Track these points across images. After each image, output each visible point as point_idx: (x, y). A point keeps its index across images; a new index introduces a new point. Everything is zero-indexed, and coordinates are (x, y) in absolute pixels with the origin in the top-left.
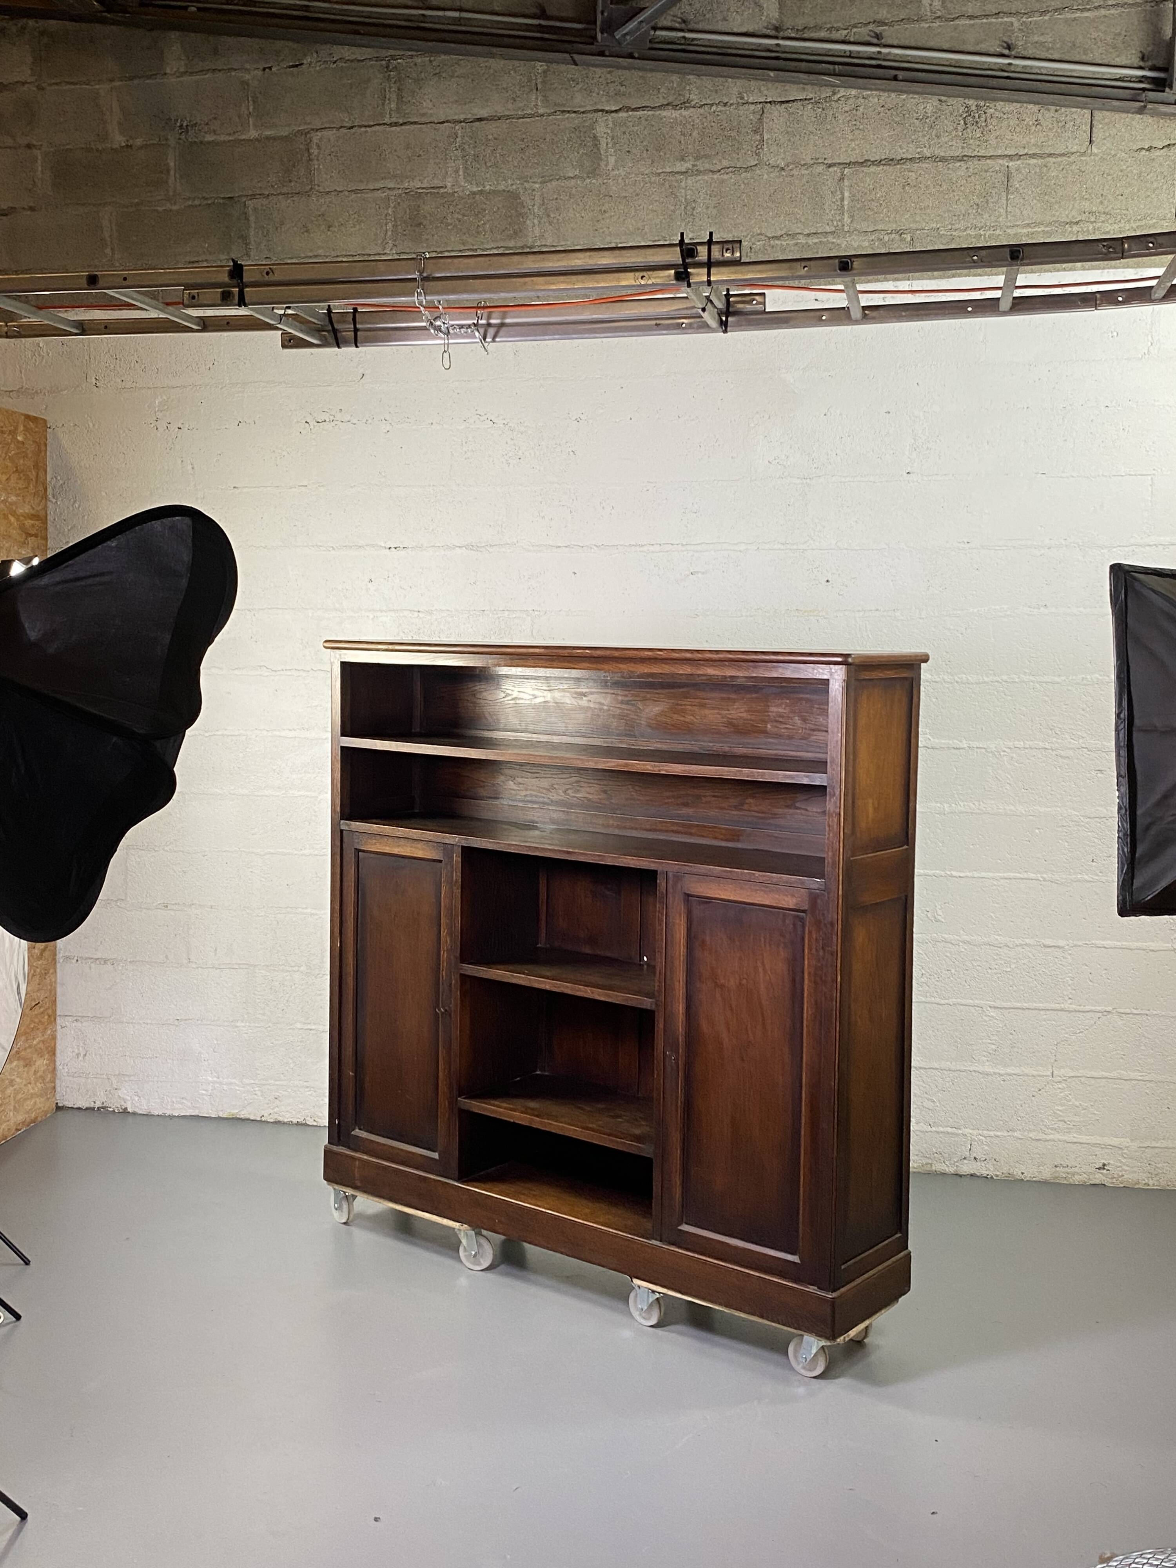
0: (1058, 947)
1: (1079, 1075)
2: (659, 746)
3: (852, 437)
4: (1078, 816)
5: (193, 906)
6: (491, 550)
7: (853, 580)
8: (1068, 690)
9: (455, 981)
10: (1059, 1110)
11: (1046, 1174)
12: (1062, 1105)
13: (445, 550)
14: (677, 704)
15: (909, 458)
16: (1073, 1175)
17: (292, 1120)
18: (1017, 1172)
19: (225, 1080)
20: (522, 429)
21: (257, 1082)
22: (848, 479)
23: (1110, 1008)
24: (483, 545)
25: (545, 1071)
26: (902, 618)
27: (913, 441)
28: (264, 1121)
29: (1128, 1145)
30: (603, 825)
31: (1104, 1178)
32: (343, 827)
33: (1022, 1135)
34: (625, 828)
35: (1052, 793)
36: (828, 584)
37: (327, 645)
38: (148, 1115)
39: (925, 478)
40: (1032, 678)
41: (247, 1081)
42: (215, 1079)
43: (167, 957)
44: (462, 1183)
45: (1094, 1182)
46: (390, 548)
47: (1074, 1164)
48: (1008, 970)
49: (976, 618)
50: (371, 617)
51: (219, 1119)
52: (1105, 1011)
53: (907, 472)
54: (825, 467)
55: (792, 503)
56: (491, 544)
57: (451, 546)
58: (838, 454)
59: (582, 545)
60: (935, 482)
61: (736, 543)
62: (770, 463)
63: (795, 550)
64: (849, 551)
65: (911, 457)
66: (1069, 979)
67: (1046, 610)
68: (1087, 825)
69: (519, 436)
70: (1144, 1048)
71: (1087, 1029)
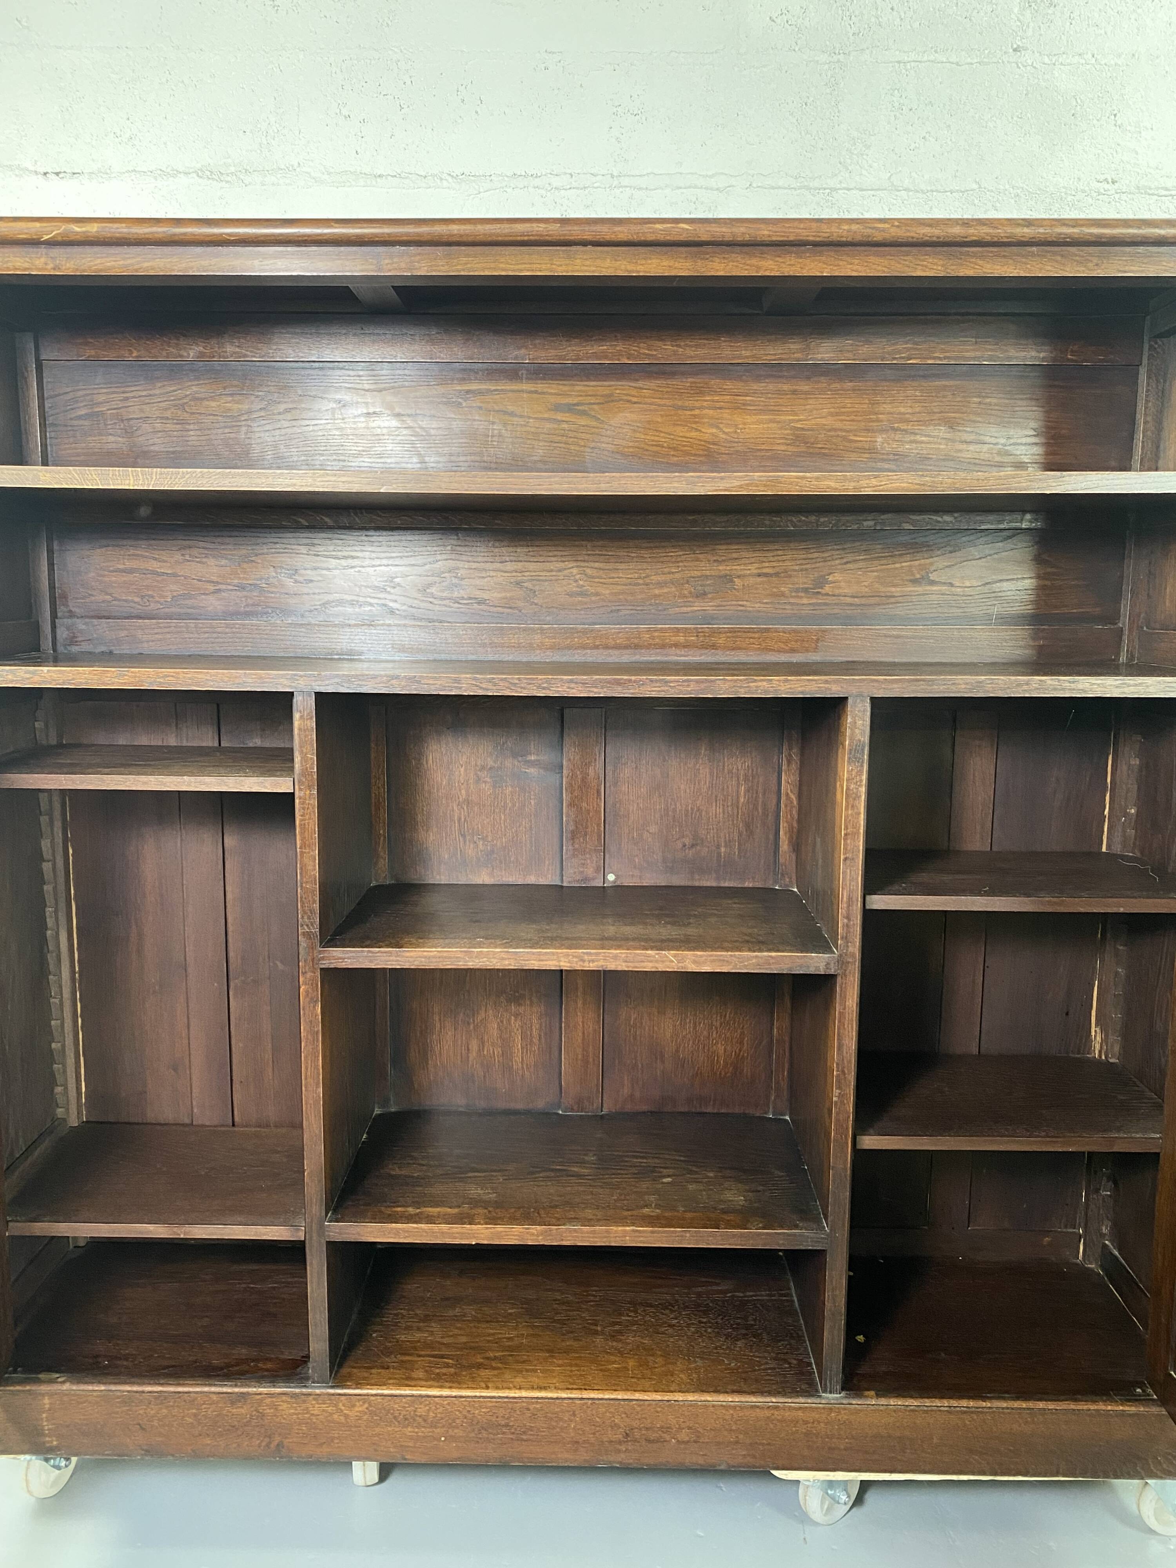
6: (247, 179)
13: (155, 178)
15: (1019, 20)
22: (911, 57)
24: (232, 169)
39: (1045, 61)
46: (45, 174)
53: (1015, 46)
54: (871, 33)
55: (812, 99)
56: (248, 168)
57: (168, 170)
58: (896, 8)
59: (423, 174)
60: (1062, 67)
61: (710, 173)
62: (773, 21)
63: (815, 189)
64: (911, 193)
65: (1021, 18)
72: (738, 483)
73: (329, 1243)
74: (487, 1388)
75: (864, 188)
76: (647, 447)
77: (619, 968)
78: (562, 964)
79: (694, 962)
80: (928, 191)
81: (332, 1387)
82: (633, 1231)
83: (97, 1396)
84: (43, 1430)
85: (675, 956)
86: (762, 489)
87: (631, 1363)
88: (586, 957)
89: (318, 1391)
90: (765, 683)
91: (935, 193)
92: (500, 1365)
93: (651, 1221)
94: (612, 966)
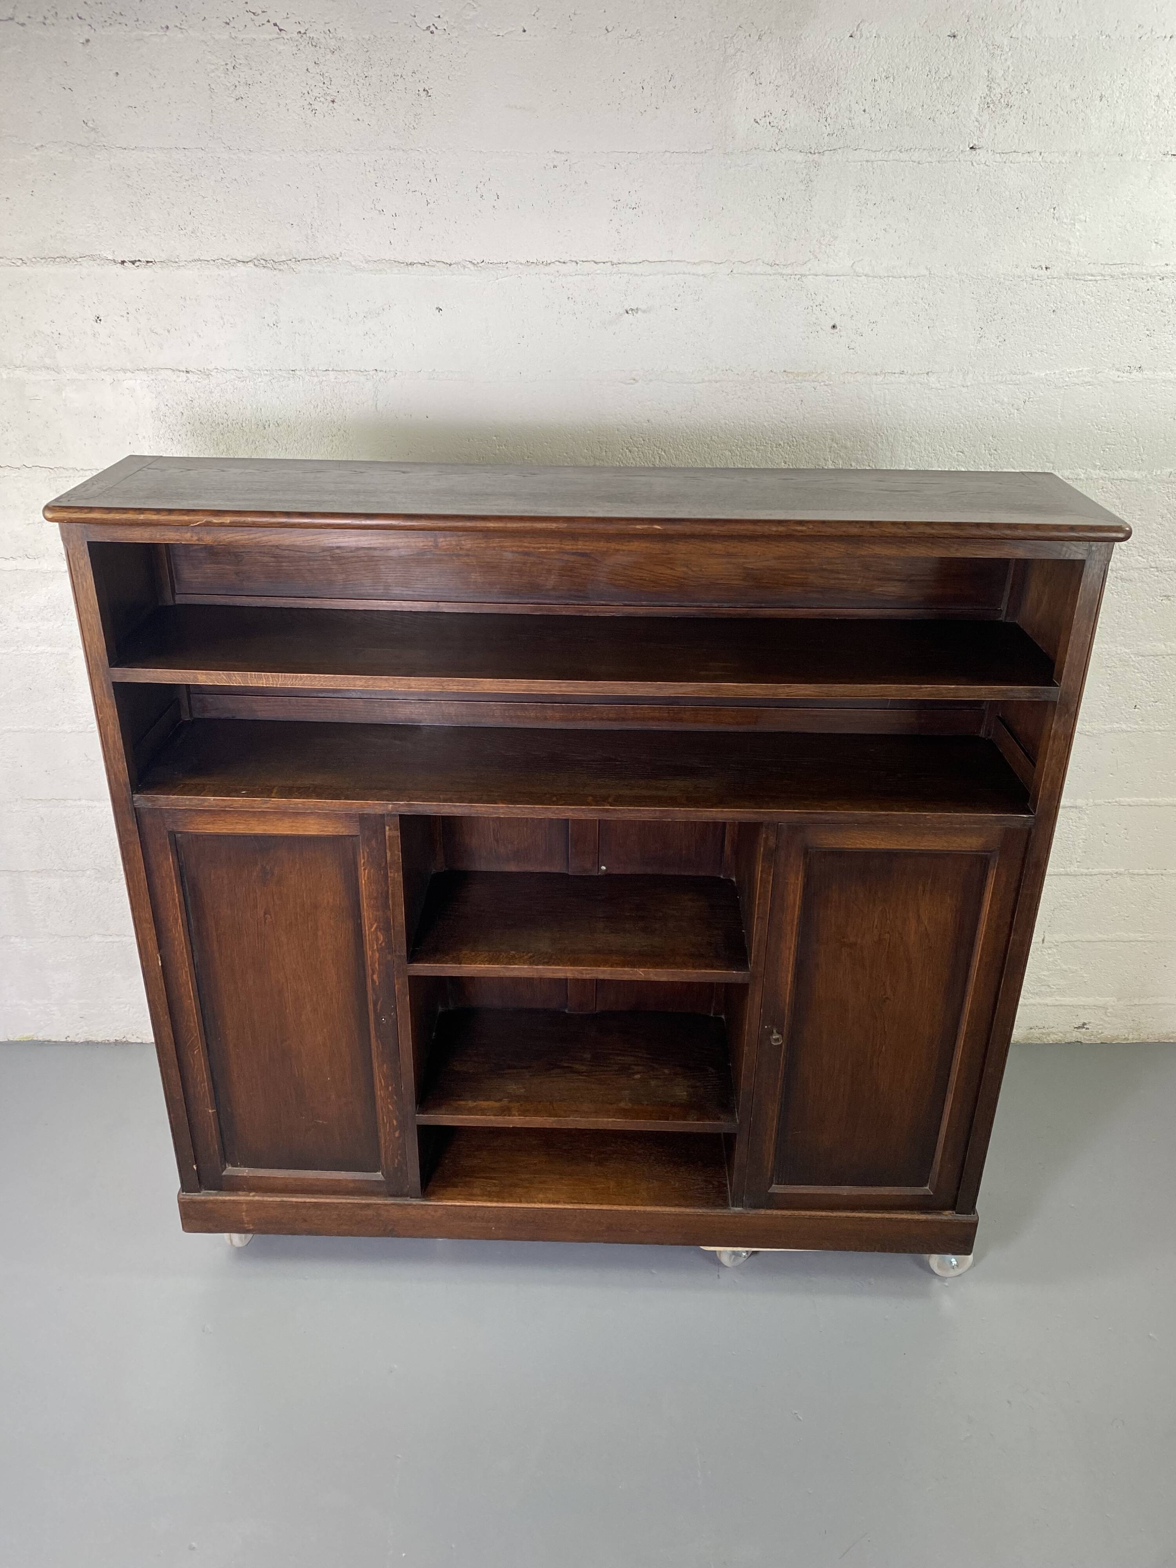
0: (1076, 807)
1: (1074, 940)
3: (891, 79)
6: (297, 268)
7: (872, 326)
8: (1149, 490)
10: (1044, 975)
12: (1048, 970)
13: (218, 267)
15: (977, 120)
16: (1049, 1035)
17: (108, 1038)
20: (333, 43)
22: (880, 155)
23: (1121, 870)
24: (284, 258)
26: (938, 385)
27: (986, 90)
29: (1113, 1004)
31: (1081, 1036)
36: (832, 331)
39: (997, 158)
40: (1102, 473)
41: (39, 1002)
45: (1069, 1041)
46: (123, 262)
47: (1051, 1025)
49: (1042, 386)
52: (1117, 873)
53: (971, 146)
54: (844, 133)
55: (788, 194)
56: (297, 257)
57: (229, 259)
58: (867, 110)
59: (449, 262)
60: (1012, 165)
61: (696, 261)
62: (757, 122)
63: (788, 275)
64: (870, 278)
65: (979, 119)
66: (1081, 841)
67: (1140, 375)
68: (1137, 665)
69: (328, 57)
70: (1152, 909)
71: (1091, 893)
72: (693, 689)
73: (418, 1126)
74: (521, 1202)
75: (829, 274)
76: (633, 580)
77: (606, 978)
78: (568, 975)
79: (656, 975)
80: (885, 277)
81: (423, 1201)
82: (613, 1121)
83: (277, 1204)
84: (243, 1221)
85: (642, 972)
86: (708, 693)
87: (612, 1184)
88: (584, 972)
89: (414, 1203)
90: (708, 813)
91: (891, 278)
92: (528, 1185)
93: (624, 1113)
94: (601, 977)
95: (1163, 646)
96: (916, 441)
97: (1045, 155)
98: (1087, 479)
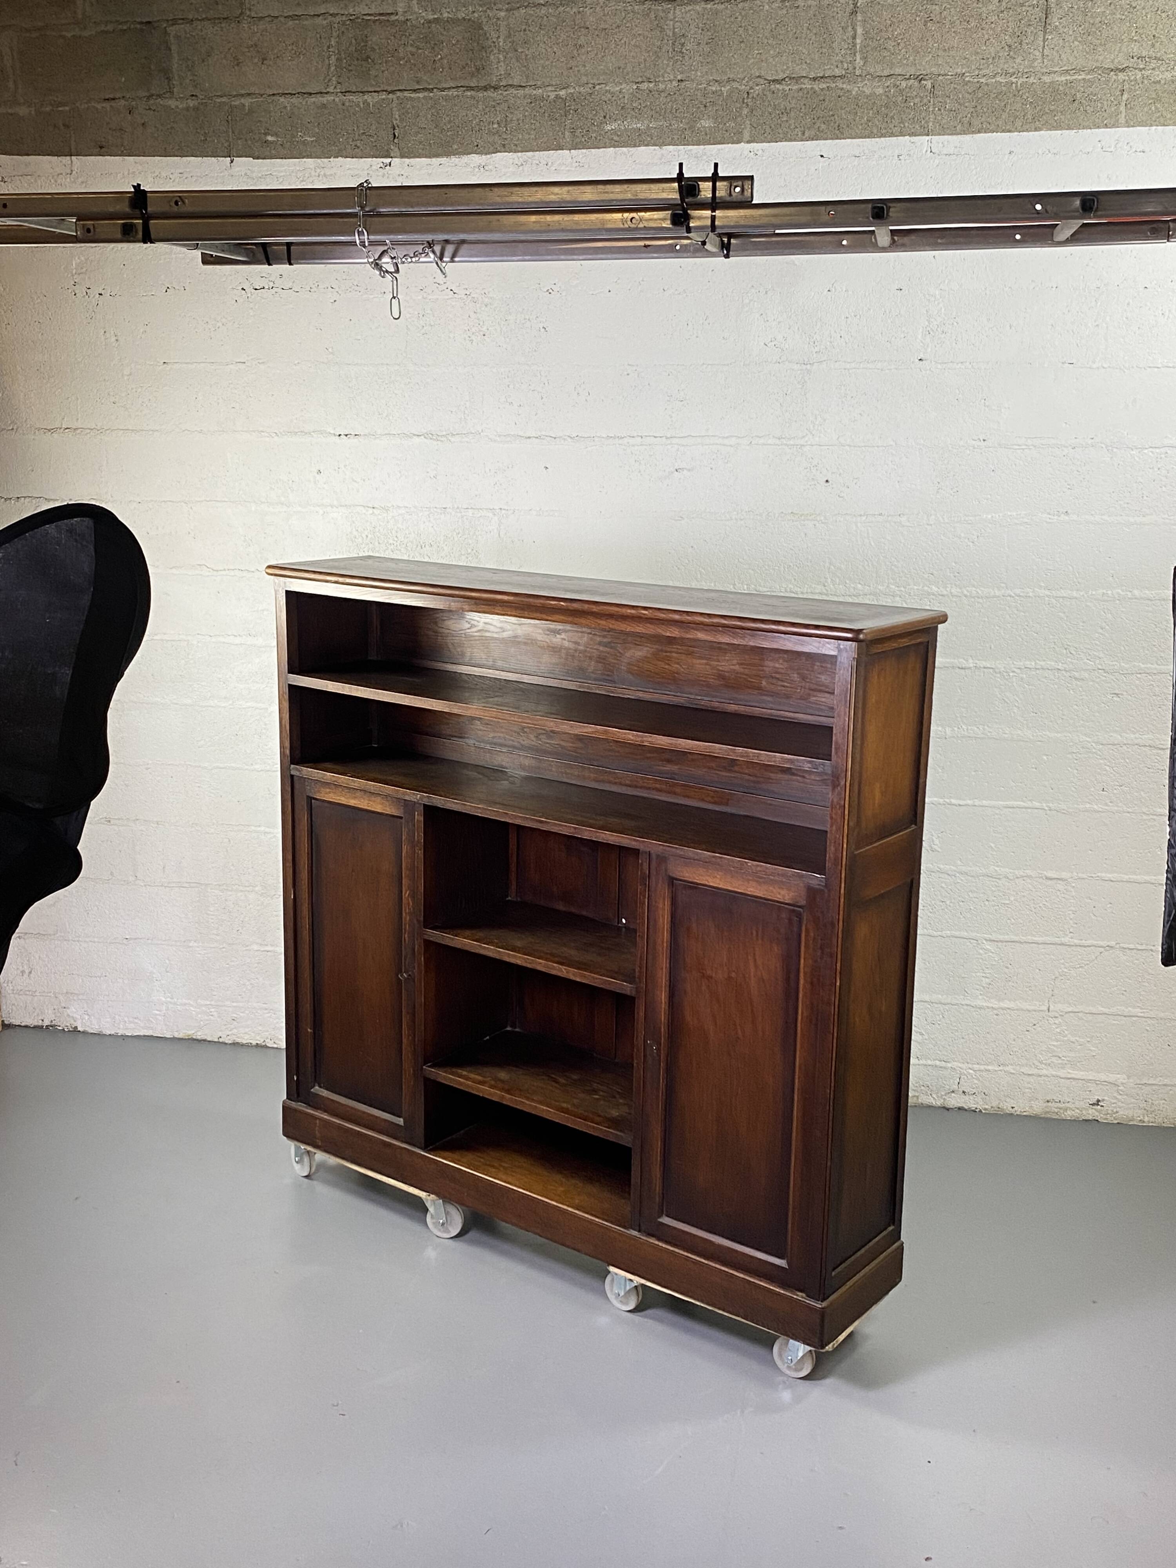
0: (1061, 879)
1: (1077, 1010)
2: (641, 695)
3: (858, 317)
4: (1089, 742)
5: (137, 822)
6: (453, 439)
7: (855, 481)
8: (1087, 606)
9: (418, 946)
10: (1054, 1045)
11: (1037, 1108)
13: (401, 439)
14: (662, 651)
15: (922, 342)
16: (1066, 1110)
18: (1006, 1106)
19: (179, 1001)
20: (486, 301)
21: (213, 1003)
22: (853, 365)
23: (1113, 943)
24: (444, 433)
25: (515, 1028)
26: (908, 524)
27: (927, 323)
28: (222, 1043)
29: (1124, 1081)
30: (578, 776)
31: (1097, 1114)
32: (293, 773)
33: (1014, 1069)
34: (603, 781)
35: (1063, 717)
36: (827, 484)
37: (270, 571)
38: (99, 1035)
39: (939, 366)
40: (1047, 592)
41: (203, 1002)
42: (169, 999)
43: (112, 874)
44: (428, 1152)
45: (1086, 1118)
46: (340, 435)
47: (1067, 1099)
48: (1007, 902)
49: (990, 525)
50: (321, 512)
51: (174, 1039)
52: (1108, 946)
53: (919, 359)
54: (827, 351)
55: (789, 391)
56: (453, 432)
57: (408, 434)
58: (842, 336)
59: (554, 436)
60: (949, 371)
61: (726, 436)
62: (766, 345)
63: (792, 445)
64: (852, 447)
66: (1070, 912)
67: (1067, 518)
68: (1099, 752)
69: (483, 309)
70: (1146, 984)
71: (1087, 964)
75: (821, 445)
80: (862, 447)
91: (866, 448)
95: (1119, 737)
96: (895, 566)
97: (974, 364)
98: (1035, 596)
